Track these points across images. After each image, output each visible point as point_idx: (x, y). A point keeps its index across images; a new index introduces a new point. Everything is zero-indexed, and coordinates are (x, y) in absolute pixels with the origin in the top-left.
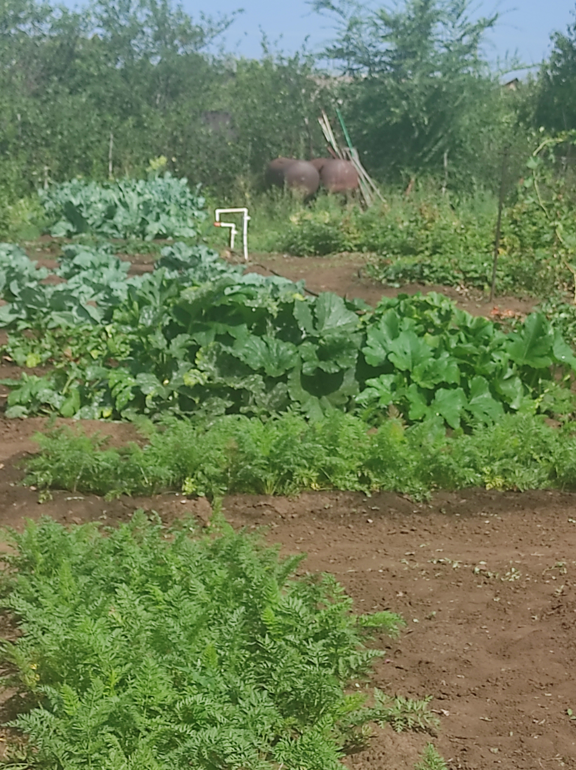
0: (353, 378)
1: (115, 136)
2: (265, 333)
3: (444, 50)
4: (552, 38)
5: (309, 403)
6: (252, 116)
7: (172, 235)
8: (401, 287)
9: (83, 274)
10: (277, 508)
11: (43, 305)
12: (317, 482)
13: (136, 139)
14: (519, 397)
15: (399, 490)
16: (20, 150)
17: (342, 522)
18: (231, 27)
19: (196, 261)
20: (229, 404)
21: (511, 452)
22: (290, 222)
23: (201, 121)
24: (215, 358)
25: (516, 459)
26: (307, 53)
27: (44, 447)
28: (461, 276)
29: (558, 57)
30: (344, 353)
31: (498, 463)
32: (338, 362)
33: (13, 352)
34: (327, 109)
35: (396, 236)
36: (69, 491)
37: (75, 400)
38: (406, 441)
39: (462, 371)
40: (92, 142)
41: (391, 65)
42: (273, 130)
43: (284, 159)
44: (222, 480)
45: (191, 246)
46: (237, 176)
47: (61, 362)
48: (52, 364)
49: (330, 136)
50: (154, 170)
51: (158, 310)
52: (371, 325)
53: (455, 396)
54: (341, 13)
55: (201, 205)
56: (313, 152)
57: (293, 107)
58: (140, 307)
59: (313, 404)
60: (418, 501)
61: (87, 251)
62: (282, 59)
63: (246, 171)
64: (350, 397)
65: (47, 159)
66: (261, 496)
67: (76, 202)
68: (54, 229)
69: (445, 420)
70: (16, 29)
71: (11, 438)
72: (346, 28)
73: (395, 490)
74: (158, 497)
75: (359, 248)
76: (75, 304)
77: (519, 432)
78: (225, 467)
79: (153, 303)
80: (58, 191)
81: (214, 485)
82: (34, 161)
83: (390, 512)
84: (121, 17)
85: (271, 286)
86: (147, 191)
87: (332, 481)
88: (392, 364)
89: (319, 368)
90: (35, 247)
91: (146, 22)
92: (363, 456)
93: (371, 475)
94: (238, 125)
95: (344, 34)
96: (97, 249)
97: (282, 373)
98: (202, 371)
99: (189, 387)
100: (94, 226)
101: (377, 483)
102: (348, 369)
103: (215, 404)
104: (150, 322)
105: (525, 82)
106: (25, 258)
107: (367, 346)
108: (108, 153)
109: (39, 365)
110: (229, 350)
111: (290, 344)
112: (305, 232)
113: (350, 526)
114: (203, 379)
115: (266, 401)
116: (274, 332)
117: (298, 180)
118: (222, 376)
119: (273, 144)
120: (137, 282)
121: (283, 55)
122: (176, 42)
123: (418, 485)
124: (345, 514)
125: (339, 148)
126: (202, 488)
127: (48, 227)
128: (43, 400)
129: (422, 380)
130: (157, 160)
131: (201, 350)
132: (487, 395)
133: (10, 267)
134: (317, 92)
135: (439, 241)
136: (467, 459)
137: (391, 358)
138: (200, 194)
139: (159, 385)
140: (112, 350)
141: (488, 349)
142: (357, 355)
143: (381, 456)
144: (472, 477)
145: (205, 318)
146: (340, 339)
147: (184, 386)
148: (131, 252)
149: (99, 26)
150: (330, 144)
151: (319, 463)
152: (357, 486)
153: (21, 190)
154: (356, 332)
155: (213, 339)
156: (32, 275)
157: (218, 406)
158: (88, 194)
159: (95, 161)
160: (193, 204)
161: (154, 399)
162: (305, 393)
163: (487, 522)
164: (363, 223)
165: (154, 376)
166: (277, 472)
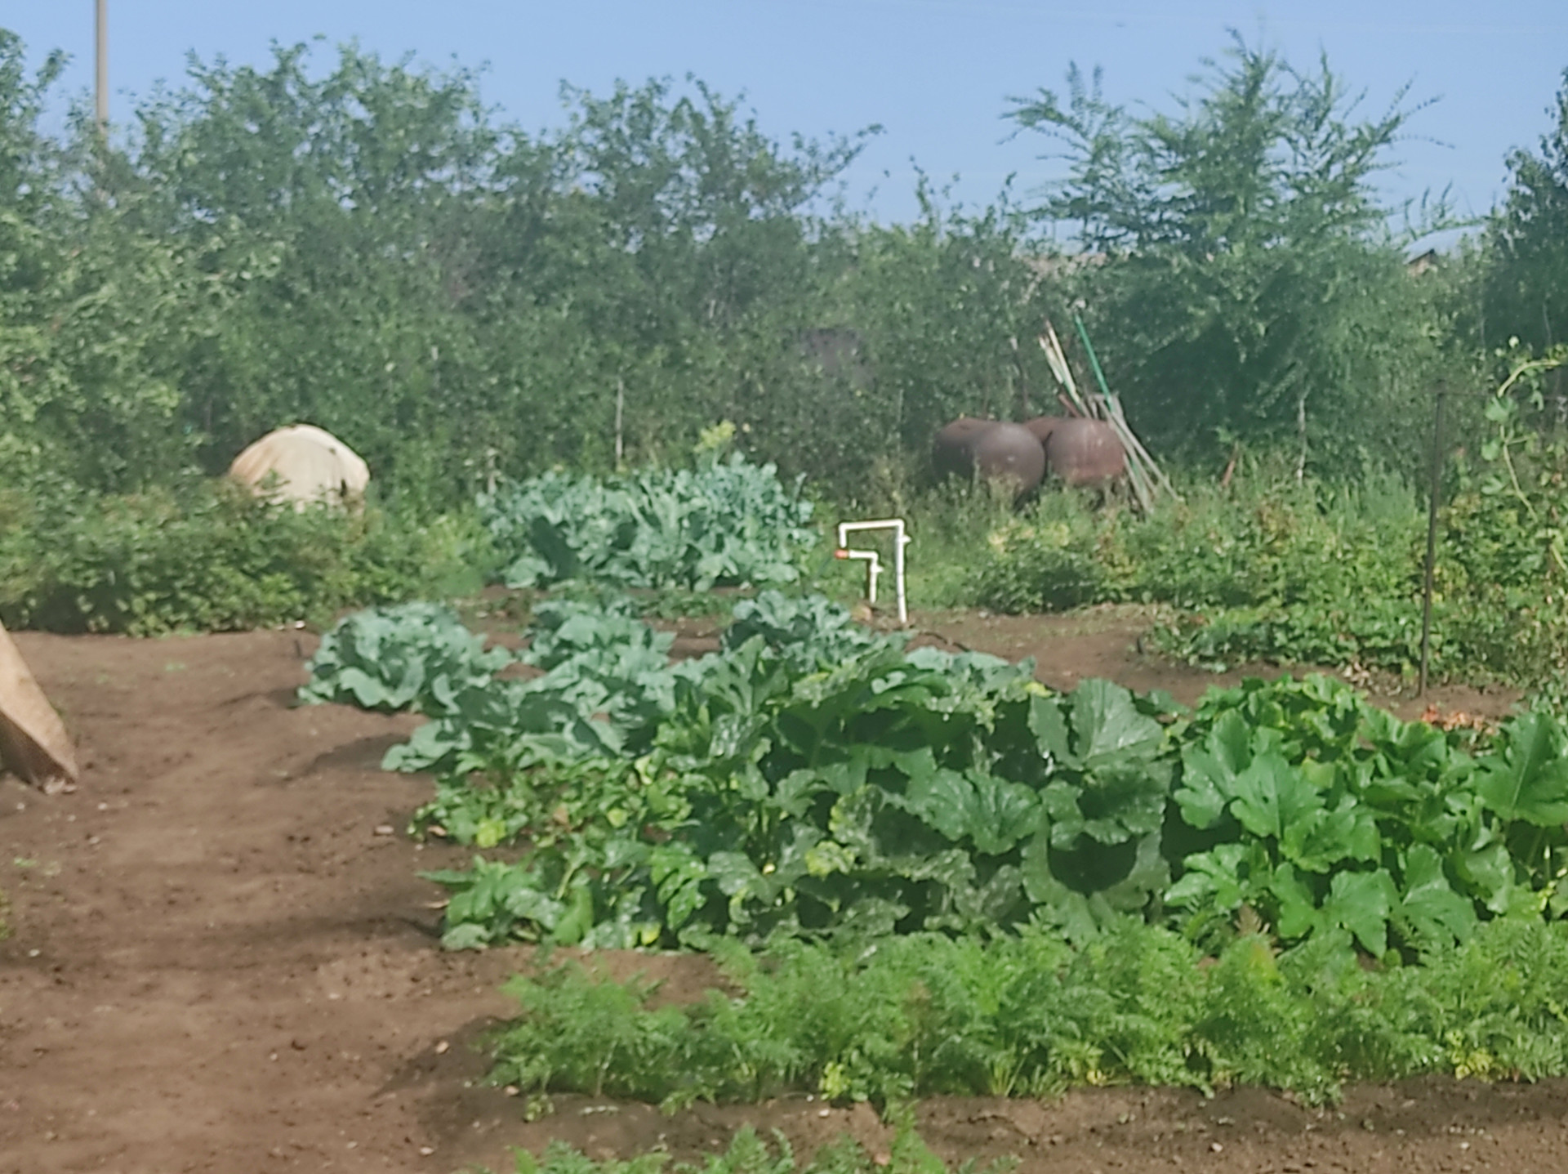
0: (1156, 854)
1: (627, 384)
2: (971, 764)
3: (1292, 194)
4: (1509, 164)
5: (1066, 907)
6: (902, 336)
7: (749, 577)
8: (1229, 670)
9: (580, 658)
10: (1019, 1124)
11: (504, 721)
12: (1100, 1067)
13: (670, 388)
14: (1507, 886)
15: (1272, 1083)
16: (438, 419)
17: (1157, 1150)
18: (856, 160)
19: (806, 627)
20: (902, 912)
21: (1504, 999)
22: (989, 546)
23: (801, 349)
24: (869, 817)
25: (1515, 1012)
26: (1010, 209)
27: (530, 1006)
28: (1353, 645)
29: (1523, 202)
30: (1137, 801)
31: (1477, 1023)
32: (1125, 821)
33: (449, 817)
34: (1055, 319)
35: (1209, 568)
36: (586, 1093)
37: (581, 910)
38: (1282, 979)
39: (1383, 836)
40: (581, 399)
41: (1184, 228)
42: (947, 364)
43: (970, 421)
44: (902, 1066)
45: (792, 597)
46: (873, 456)
47: (548, 834)
48: (527, 838)
49: (1062, 373)
50: (711, 450)
51: (749, 723)
52: (1191, 744)
53: (1373, 886)
54: (1077, 127)
55: (805, 518)
56: (1030, 406)
57: (985, 316)
58: (712, 718)
59: (1075, 909)
60: (1313, 1105)
61: (584, 613)
62: (960, 222)
63: (892, 446)
64: (1151, 893)
65: (493, 434)
66: (984, 1101)
67: (554, 517)
68: (512, 572)
69: (1355, 937)
70: (426, 180)
71: (456, 991)
72: (1088, 157)
73: (1264, 1081)
74: (771, 1103)
75: (1135, 594)
76: (570, 717)
77: (1519, 958)
78: (906, 1038)
79: (739, 709)
80: (517, 496)
81: (887, 1077)
82: (466, 439)
83: (1256, 1129)
84: (636, 148)
85: (968, 673)
86: (697, 492)
87: (1131, 1065)
88: (1239, 822)
89: (1084, 835)
90: (476, 608)
91: (686, 156)
92: (1191, 1013)
93: (1213, 1053)
94: (874, 357)
95: (1085, 168)
96: (604, 608)
97: (1010, 846)
98: (843, 846)
99: (817, 878)
100: (592, 564)
101: (1225, 1068)
102: (1145, 835)
103: (872, 912)
104: (732, 748)
105: (1457, 255)
106: (460, 630)
107: (1182, 786)
108: (614, 418)
109: (503, 842)
110: (897, 800)
111: (1023, 788)
112: (1021, 565)
113: (1176, 1158)
114: (845, 861)
115: (977, 905)
116: (988, 763)
117: (1000, 461)
118: (885, 855)
119: (947, 392)
120: (693, 670)
121: (963, 214)
122: (746, 194)
123: (1314, 1072)
124: (1161, 1135)
125: (1081, 395)
126: (863, 1083)
127: (499, 568)
128: (518, 911)
129: (1304, 854)
130: (716, 429)
131: (841, 801)
132: (1440, 883)
133: (431, 647)
134: (1032, 286)
135: (1300, 575)
136: (1412, 1016)
137: (1236, 809)
138: (802, 496)
139: (755, 876)
140: (657, 807)
141: (1437, 788)
142: (1162, 807)
143: (1232, 1013)
144: (1424, 1052)
145: (845, 737)
146: (1127, 774)
147: (807, 876)
148: (668, 614)
149: (589, 168)
150: (1063, 388)
151: (1103, 1030)
152: (1183, 1075)
153: (439, 498)
154: (1158, 759)
155: (863, 779)
156: (476, 662)
157: (878, 916)
158: (580, 500)
159: (587, 437)
160: (790, 516)
161: (746, 904)
162: (1057, 886)
163: (1465, 1145)
164: (1141, 543)
165: (744, 857)
166: (1013, 1049)
